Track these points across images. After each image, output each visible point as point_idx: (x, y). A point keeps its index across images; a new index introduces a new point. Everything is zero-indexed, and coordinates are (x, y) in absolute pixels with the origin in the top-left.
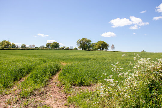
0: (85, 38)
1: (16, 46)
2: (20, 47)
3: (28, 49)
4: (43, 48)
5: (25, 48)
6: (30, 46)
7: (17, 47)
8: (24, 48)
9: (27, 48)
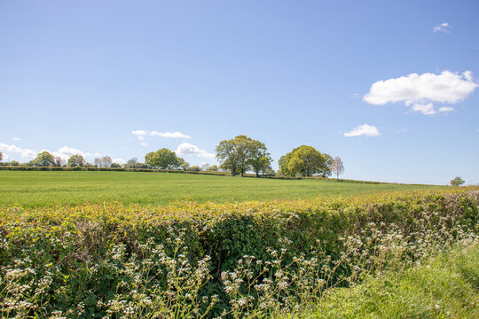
0: (245, 137)
1: (55, 160)
2: (67, 162)
3: (91, 169)
4: (135, 168)
5: (81, 165)
6: (97, 160)
7: (58, 162)
8: (77, 166)
9: (88, 165)
